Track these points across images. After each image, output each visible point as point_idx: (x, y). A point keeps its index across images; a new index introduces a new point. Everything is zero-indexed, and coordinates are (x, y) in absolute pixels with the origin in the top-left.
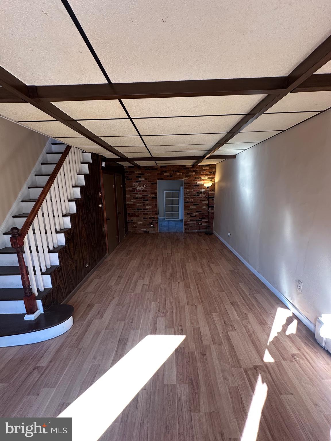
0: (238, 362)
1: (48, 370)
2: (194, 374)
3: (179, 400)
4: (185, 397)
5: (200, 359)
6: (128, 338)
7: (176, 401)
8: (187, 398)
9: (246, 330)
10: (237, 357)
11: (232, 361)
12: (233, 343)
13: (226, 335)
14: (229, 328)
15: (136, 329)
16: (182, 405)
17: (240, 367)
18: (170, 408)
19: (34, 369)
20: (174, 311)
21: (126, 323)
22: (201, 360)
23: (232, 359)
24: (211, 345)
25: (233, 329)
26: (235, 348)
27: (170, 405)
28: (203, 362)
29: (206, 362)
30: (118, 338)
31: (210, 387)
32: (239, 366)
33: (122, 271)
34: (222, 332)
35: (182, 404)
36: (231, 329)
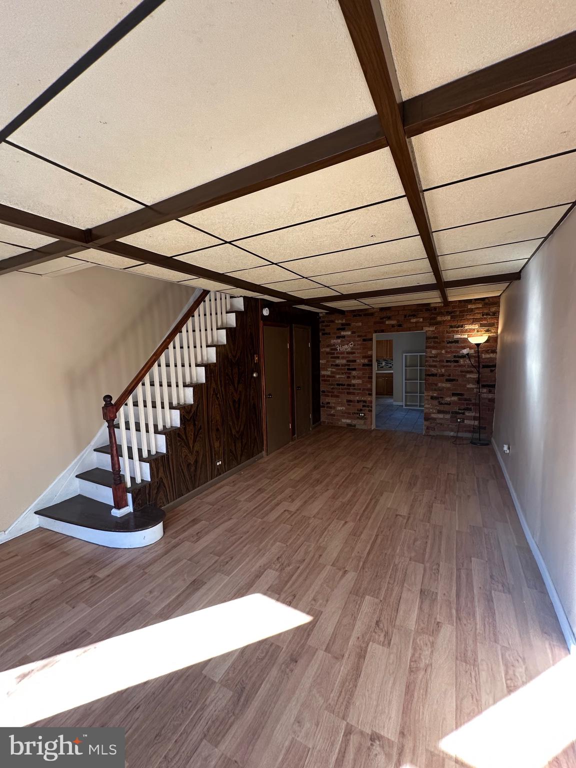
0: (347, 707)
1: (100, 584)
2: (254, 684)
3: (203, 709)
4: (214, 710)
5: (283, 664)
6: (206, 583)
7: (199, 706)
8: (215, 713)
9: (413, 655)
10: (352, 695)
11: (336, 698)
12: (364, 667)
13: (360, 646)
14: (377, 637)
15: (225, 575)
16: (200, 719)
17: (343, 718)
18: (182, 711)
19: (90, 577)
20: (301, 568)
21: (220, 560)
22: (283, 667)
23: (340, 695)
24: (319, 650)
25: (386, 642)
26: (361, 680)
27: (186, 708)
28: (282, 671)
29: (287, 674)
30: (194, 578)
31: (262, 718)
32: (341, 715)
33: (270, 482)
34: (358, 638)
35: (201, 716)
36: (382, 639)
